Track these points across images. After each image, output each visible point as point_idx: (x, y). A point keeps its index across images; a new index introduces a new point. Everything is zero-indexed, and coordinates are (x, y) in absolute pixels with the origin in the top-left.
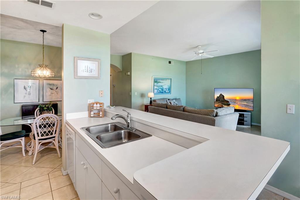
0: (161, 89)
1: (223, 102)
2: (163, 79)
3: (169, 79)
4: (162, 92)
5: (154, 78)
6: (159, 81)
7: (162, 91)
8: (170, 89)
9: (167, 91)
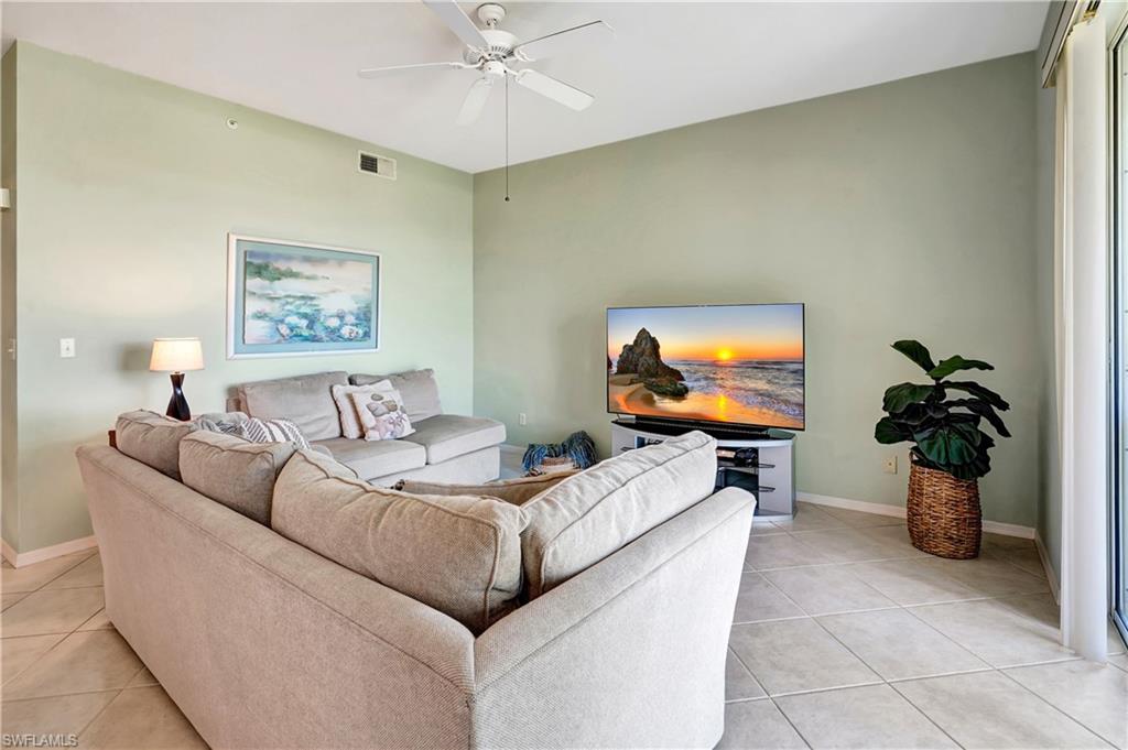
0: (305, 316)
1: (652, 376)
2: (314, 257)
3: (360, 258)
4: (312, 331)
5: (249, 248)
6: (282, 266)
7: (310, 326)
8: (366, 317)
9: (345, 331)
